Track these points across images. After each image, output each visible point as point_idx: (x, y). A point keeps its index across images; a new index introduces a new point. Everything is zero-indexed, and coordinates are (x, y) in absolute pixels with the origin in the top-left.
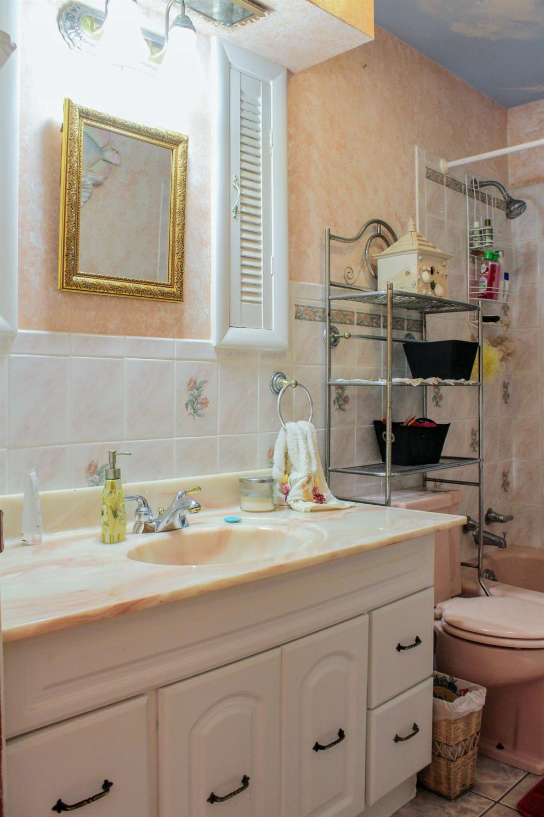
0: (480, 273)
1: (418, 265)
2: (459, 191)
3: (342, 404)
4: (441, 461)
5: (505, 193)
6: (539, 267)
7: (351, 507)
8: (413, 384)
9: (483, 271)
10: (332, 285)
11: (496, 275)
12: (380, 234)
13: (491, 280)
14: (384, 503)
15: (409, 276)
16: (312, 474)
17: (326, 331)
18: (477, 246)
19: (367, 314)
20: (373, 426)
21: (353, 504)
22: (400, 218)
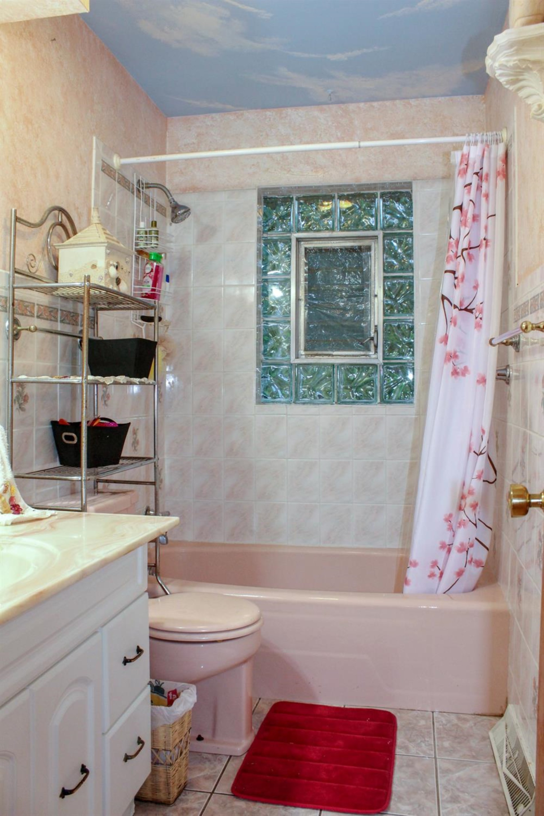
0: (145, 273)
1: (106, 259)
2: (128, 189)
3: (22, 404)
4: (121, 461)
5: (170, 198)
6: (192, 272)
7: (52, 516)
8: (106, 382)
9: (148, 271)
10: (16, 272)
11: (159, 276)
12: (61, 222)
13: (156, 281)
14: (80, 509)
15: (95, 270)
16: (8, 481)
17: (9, 322)
18: (142, 246)
19: (46, 307)
20: (51, 426)
21: (53, 512)
22: (78, 208)
